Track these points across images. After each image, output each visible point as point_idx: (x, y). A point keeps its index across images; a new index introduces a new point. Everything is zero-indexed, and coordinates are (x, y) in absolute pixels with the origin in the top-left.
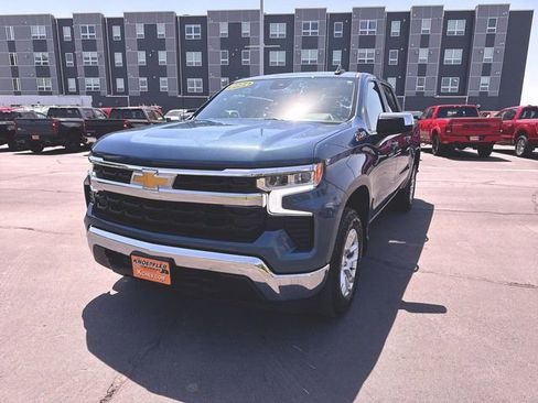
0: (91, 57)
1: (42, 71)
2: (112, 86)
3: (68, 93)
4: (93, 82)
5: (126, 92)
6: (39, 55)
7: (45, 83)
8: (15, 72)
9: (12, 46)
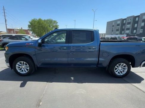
0: (128, 26)
1: (117, 30)
2: (132, 32)
3: (122, 34)
4: (128, 32)
5: (136, 33)
6: (118, 27)
7: (117, 32)
8: (112, 31)
9: (113, 26)
